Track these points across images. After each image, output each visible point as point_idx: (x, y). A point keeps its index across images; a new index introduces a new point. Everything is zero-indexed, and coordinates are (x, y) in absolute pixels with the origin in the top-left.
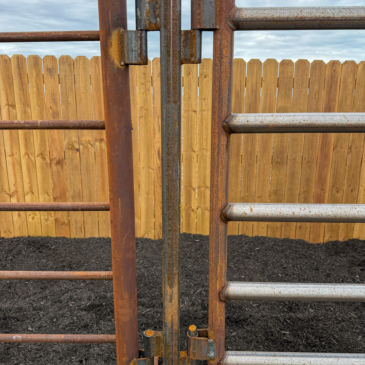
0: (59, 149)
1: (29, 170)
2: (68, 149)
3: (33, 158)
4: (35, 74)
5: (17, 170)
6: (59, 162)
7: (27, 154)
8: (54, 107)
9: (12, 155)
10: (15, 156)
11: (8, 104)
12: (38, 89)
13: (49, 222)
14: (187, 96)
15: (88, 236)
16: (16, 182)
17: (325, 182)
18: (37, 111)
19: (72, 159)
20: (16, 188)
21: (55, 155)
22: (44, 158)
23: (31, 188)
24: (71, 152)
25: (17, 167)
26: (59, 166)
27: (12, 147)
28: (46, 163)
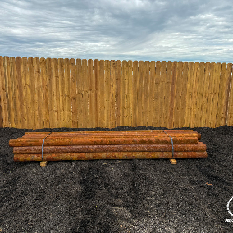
0: (75, 94)
1: (63, 101)
2: (78, 93)
3: (64, 97)
4: (67, 65)
5: (58, 102)
6: (75, 99)
7: (62, 95)
8: (74, 78)
9: (56, 96)
10: (58, 96)
11: (56, 76)
12: (68, 71)
13: (69, 122)
14: (123, 74)
15: (84, 127)
16: (57, 106)
17: (173, 105)
18: (67, 79)
19: (80, 97)
20: (57, 108)
21: (73, 95)
22: (69, 97)
23: (63, 108)
24: (79, 94)
25: (58, 100)
26: (74, 100)
27: (56, 93)
28: (70, 99)
